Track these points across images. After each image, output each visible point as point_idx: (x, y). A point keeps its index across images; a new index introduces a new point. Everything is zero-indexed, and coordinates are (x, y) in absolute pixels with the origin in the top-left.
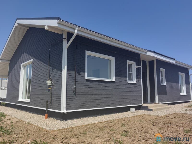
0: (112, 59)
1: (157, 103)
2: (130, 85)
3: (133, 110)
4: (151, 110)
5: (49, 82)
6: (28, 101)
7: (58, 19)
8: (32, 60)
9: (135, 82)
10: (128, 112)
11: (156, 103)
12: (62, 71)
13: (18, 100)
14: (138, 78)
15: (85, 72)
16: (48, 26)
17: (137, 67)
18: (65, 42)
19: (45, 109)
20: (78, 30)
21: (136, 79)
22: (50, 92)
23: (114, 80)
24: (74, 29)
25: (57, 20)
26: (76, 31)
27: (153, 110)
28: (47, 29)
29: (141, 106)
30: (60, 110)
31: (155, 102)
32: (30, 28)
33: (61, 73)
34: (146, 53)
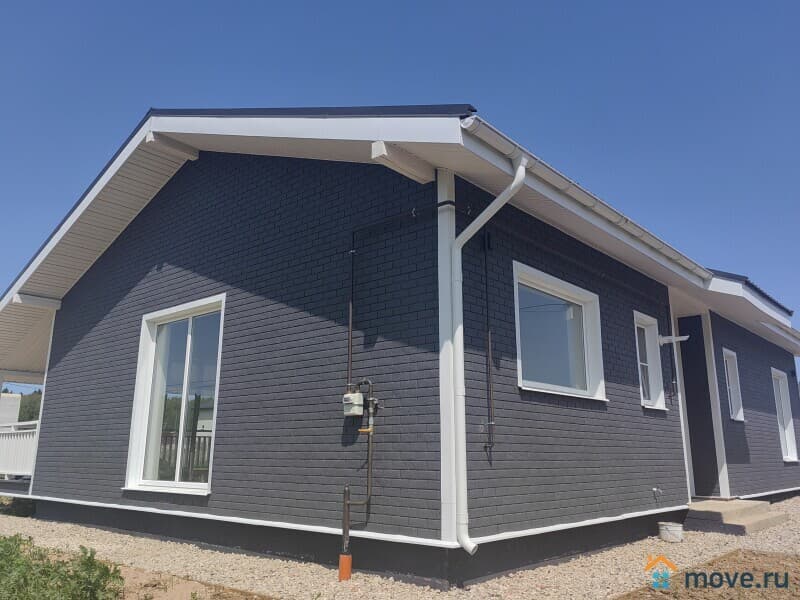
4: (739, 530)
5: (356, 398)
6: (201, 489)
8: (222, 297)
11: (722, 496)
12: (436, 350)
13: (124, 486)
15: (514, 356)
17: (665, 340)
18: (446, 221)
21: (662, 393)
23: (600, 395)
25: (462, 118)
26: (521, 172)
27: (747, 531)
28: (383, 157)
29: (687, 511)
30: (438, 537)
31: (718, 493)
33: (430, 356)
34: (705, 281)
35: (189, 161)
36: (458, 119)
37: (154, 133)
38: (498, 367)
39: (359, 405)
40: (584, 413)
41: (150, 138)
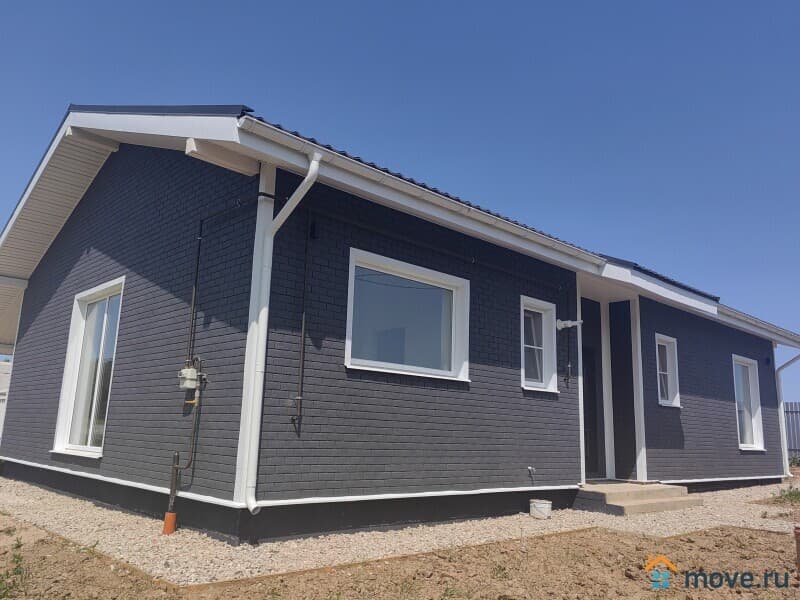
0: (457, 288)
1: (645, 480)
2: (533, 402)
3: (542, 507)
4: (619, 511)
5: (189, 373)
6: (96, 452)
7: (243, 112)
8: (122, 279)
9: (552, 386)
10: (521, 517)
11: (639, 480)
13: (52, 449)
14: (564, 371)
15: (343, 337)
16: (199, 142)
17: (562, 325)
18: (264, 209)
19: (167, 491)
20: (322, 162)
21: (555, 376)
22: (191, 416)
23: (463, 375)
24: (307, 158)
25: (239, 117)
26: (314, 166)
27: (626, 512)
28: (192, 152)
29: (576, 490)
30: (231, 497)
31: (635, 477)
32: (122, 146)
34: (600, 267)
35: (113, 153)
36: (235, 119)
37: (72, 127)
38: (318, 346)
39: (192, 380)
40: (437, 392)
41: (69, 132)
